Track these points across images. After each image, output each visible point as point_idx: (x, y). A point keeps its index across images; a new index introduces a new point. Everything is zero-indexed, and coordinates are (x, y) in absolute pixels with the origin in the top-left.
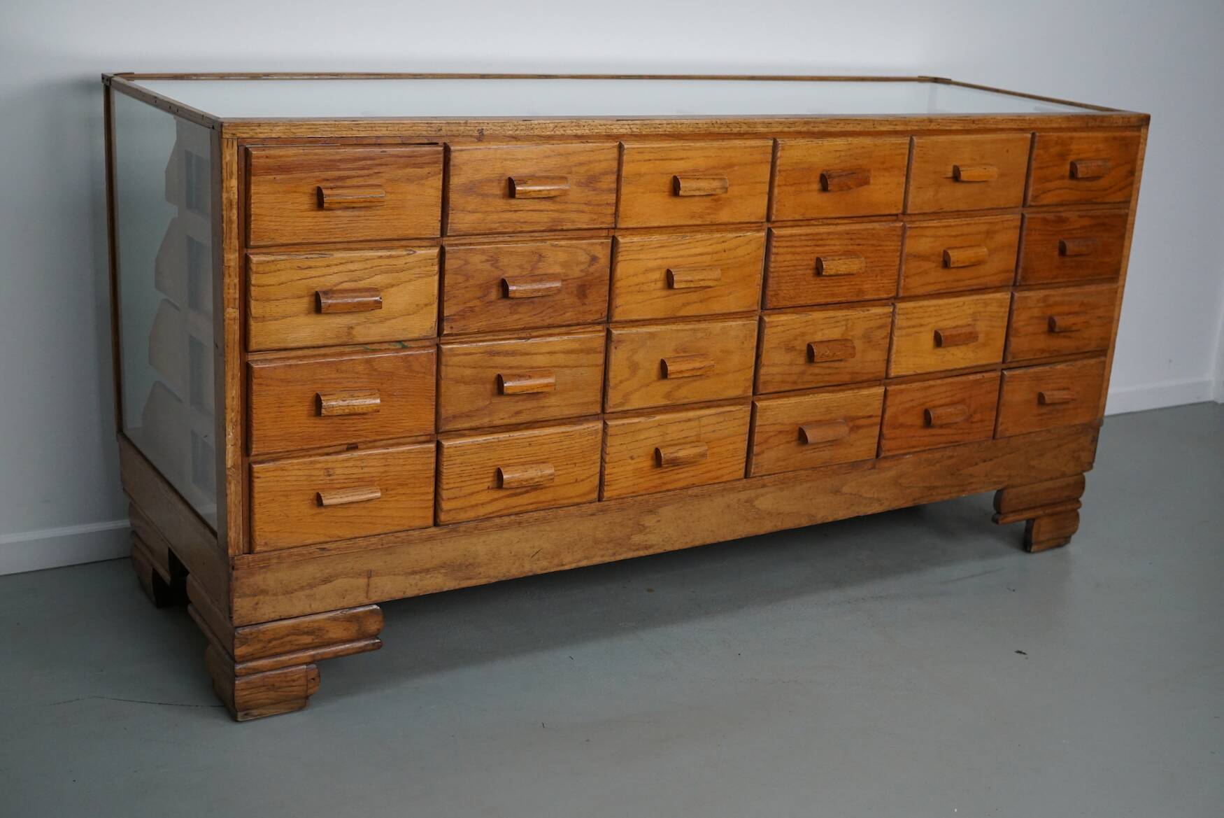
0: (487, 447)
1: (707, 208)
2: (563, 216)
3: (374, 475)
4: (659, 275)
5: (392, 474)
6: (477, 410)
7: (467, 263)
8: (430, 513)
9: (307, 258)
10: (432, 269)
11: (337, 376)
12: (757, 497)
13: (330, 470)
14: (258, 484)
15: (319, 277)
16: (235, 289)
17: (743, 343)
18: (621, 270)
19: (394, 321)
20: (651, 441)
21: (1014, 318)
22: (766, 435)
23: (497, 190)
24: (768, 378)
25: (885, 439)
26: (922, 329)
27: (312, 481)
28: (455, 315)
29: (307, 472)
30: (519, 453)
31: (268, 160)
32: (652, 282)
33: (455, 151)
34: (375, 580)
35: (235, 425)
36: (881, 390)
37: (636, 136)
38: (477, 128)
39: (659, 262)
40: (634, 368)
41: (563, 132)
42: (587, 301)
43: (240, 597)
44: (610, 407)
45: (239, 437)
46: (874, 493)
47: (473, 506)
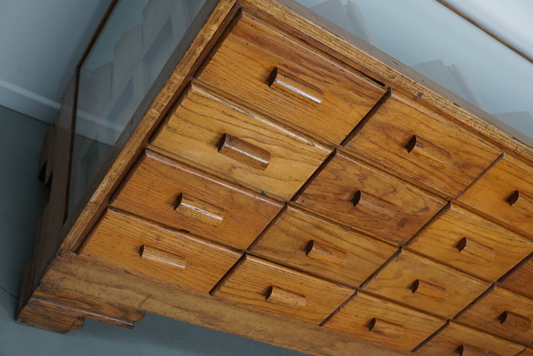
0: (274, 273)
1: (519, 218)
2: (430, 177)
3: (188, 253)
4: (456, 238)
5: (201, 258)
6: (283, 252)
7: (344, 170)
8: (211, 288)
9: (234, 109)
10: (318, 162)
11: (204, 190)
13: (160, 237)
14: (104, 222)
15: (234, 125)
16: (167, 99)
17: (471, 293)
18: (437, 223)
19: (267, 178)
20: (375, 314)
22: (441, 340)
23: (401, 138)
27: (144, 237)
28: (311, 195)
29: (143, 231)
30: (291, 285)
31: (251, 28)
32: (449, 239)
33: (393, 99)
34: (150, 300)
35: (111, 180)
37: (516, 153)
38: (419, 91)
39: (463, 231)
40: (398, 275)
41: (473, 125)
42: (401, 229)
43: (54, 270)
44: (366, 288)
45: (110, 189)
47: (240, 297)
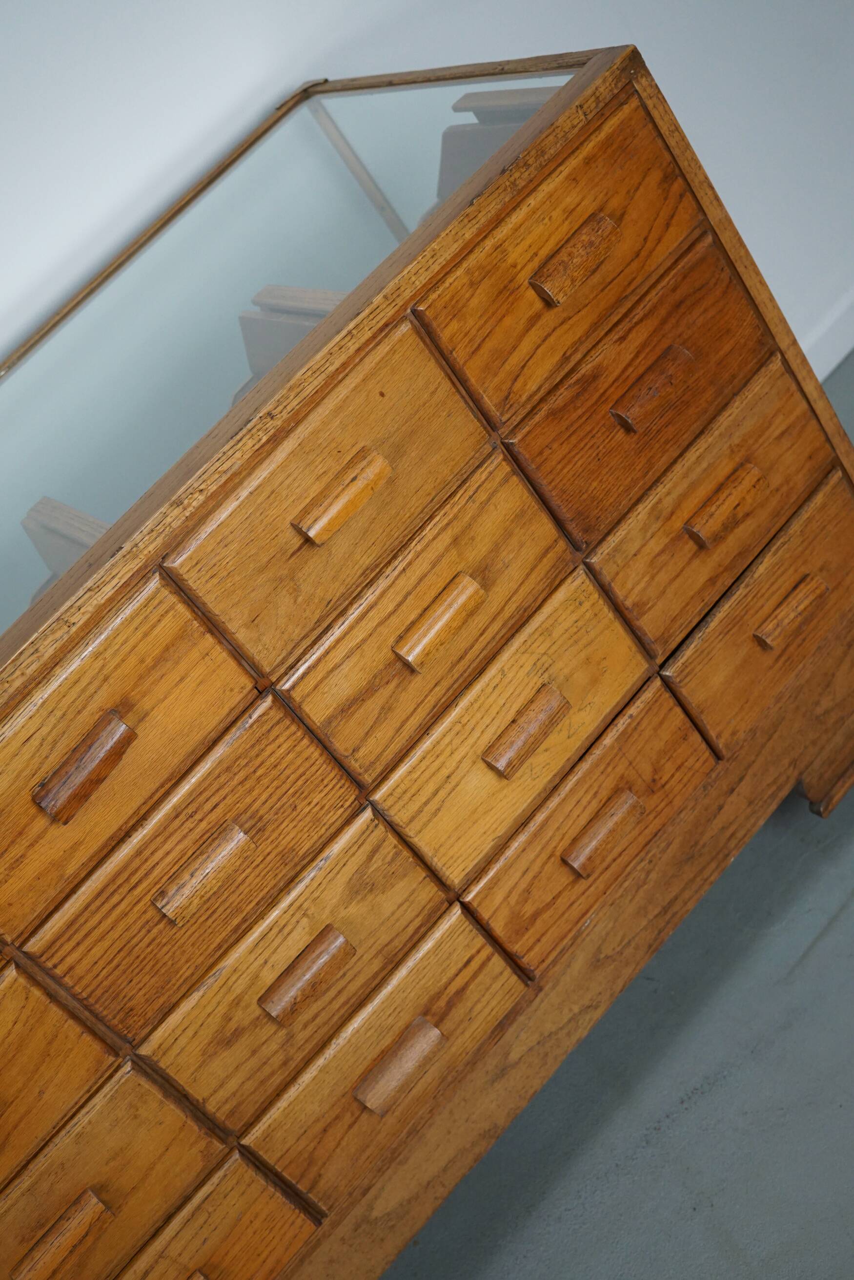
12: (371, 1208)
17: (137, 1115)
21: (619, 592)
22: (306, 1155)
24: (228, 1107)
25: (523, 957)
26: (454, 780)
36: (457, 911)
46: (571, 1010)
